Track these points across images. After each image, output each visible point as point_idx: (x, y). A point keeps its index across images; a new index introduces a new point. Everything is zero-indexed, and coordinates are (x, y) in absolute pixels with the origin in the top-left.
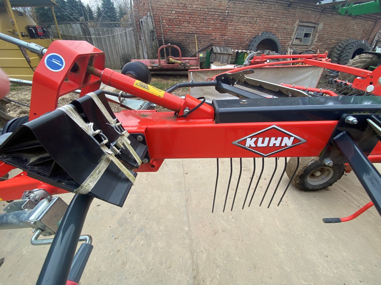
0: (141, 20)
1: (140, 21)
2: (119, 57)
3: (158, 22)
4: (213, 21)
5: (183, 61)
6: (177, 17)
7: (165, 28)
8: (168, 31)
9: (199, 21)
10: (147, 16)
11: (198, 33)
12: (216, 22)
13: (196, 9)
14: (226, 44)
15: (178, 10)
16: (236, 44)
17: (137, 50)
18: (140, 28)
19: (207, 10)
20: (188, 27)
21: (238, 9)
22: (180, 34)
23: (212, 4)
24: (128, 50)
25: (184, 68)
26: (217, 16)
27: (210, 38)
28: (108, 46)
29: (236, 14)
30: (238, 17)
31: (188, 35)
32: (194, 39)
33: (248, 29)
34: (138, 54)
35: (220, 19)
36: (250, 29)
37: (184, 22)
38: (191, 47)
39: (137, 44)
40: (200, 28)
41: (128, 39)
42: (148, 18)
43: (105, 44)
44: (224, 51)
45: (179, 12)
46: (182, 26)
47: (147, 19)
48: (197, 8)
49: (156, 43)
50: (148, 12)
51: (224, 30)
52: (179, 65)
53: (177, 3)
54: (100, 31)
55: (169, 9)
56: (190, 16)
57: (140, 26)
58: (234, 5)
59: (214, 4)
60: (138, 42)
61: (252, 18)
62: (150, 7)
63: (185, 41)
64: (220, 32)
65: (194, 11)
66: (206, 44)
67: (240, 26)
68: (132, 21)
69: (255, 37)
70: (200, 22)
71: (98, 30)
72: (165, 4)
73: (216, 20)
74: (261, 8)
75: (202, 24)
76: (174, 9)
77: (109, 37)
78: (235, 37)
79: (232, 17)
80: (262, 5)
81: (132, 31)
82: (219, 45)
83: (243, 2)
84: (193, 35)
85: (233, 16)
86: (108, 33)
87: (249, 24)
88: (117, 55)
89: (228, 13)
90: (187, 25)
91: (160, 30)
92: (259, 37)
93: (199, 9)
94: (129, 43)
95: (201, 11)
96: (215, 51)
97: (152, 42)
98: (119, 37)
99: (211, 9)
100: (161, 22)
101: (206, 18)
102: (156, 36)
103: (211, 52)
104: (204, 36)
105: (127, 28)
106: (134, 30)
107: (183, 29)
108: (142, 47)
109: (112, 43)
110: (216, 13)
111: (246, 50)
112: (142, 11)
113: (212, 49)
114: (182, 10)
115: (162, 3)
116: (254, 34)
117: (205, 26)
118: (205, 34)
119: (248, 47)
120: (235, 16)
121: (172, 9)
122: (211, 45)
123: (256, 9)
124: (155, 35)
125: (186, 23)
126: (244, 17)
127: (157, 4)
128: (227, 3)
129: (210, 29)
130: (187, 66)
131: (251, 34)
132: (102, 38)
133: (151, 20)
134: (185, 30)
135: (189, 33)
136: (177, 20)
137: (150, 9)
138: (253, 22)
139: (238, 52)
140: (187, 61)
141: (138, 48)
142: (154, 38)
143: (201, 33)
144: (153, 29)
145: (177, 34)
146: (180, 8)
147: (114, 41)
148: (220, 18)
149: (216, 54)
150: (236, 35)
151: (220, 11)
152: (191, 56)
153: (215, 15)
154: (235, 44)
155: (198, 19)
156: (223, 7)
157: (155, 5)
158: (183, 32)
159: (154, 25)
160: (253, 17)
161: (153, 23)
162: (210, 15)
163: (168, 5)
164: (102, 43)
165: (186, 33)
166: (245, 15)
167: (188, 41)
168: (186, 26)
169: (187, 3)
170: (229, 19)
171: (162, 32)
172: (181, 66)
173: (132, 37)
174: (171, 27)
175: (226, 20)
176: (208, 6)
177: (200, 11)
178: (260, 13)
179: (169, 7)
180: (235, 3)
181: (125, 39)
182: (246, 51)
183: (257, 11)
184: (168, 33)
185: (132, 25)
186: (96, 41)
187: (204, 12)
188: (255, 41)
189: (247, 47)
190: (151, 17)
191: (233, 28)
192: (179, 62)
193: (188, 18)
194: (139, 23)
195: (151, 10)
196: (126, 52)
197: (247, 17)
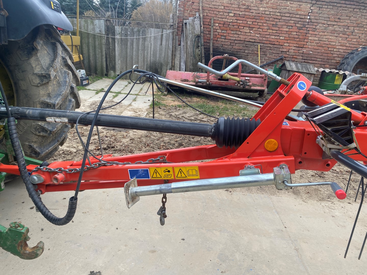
0: (186, 21)
1: (184, 22)
2: (145, 65)
3: (208, 25)
4: (287, 28)
5: (243, 79)
6: (236, 21)
7: (216, 33)
8: (220, 37)
9: (266, 28)
10: (195, 18)
11: (264, 42)
12: (291, 30)
13: (264, 13)
14: (305, 60)
15: (238, 12)
16: (320, 60)
17: (172, 59)
18: (182, 31)
19: (279, 14)
20: (249, 34)
21: (326, 16)
22: (236, 42)
23: (287, 8)
24: (160, 57)
25: (243, 88)
26: (293, 22)
27: (281, 50)
28: (134, 49)
29: (322, 21)
30: (324, 25)
31: (248, 43)
32: (257, 50)
33: (340, 42)
34: (173, 64)
35: (298, 27)
36: (343, 42)
37: (244, 27)
38: (251, 59)
39: (174, 49)
40: (267, 36)
41: (164, 43)
42: (196, 19)
43: (131, 47)
44: (302, 69)
45: (239, 14)
46: (241, 32)
47: (193, 21)
48: (265, 11)
49: (200, 52)
50: (197, 13)
51: (302, 40)
52: (236, 83)
53: (238, 4)
54: (129, 30)
55: (225, 11)
56: (254, 20)
57: (183, 28)
58: (319, 10)
59: (291, 8)
60: (175, 48)
61: (347, 27)
62: (201, 7)
63: (243, 51)
64: (295, 43)
65: (260, 15)
66: (273, 57)
67: (326, 37)
68: (173, 22)
69: (352, 53)
70: (268, 29)
71: (126, 30)
72: (221, 5)
73: (291, 27)
74: (360, 15)
75: (271, 31)
76: (232, 11)
77: (138, 40)
78: (319, 51)
79: (315, 24)
80: (363, 11)
81: (171, 34)
82: (293, 59)
83: (334, 7)
84: (255, 44)
85: (318, 24)
86: (139, 34)
87: (341, 34)
88: (144, 62)
89: (309, 19)
90: (248, 31)
91: (208, 35)
92: (359, 53)
93: (268, 13)
94: (164, 49)
95: (271, 15)
96: (289, 68)
97: (195, 50)
98: (152, 40)
99: (285, 13)
100: (212, 25)
101: (276, 24)
102: (202, 43)
103: (282, 68)
104: (271, 46)
105: (165, 30)
106: (174, 33)
107: (241, 36)
108: (180, 54)
109: (140, 46)
110: (292, 19)
111: (336, 69)
112: (188, 11)
113: (284, 65)
114: (243, 13)
115: (217, 3)
116: (349, 48)
117: (275, 34)
118: (273, 44)
119: (340, 66)
120: (320, 23)
121: (230, 11)
122: (282, 59)
123: (354, 16)
124: (201, 40)
125: (248, 28)
126: (334, 25)
127: (210, 3)
128: (308, 7)
129: (281, 38)
130: (248, 85)
131: (344, 48)
132: (129, 39)
133: (199, 22)
134: (244, 37)
135: (250, 41)
136: (235, 24)
137: (201, 9)
138: (348, 33)
139: (324, 71)
140: (247, 78)
141: (175, 55)
142: (200, 45)
143: (268, 42)
144: (200, 34)
145: (233, 41)
146: (241, 10)
147: (144, 44)
148: (298, 25)
149: (290, 72)
150: (320, 48)
151: (298, 16)
152: (249, 71)
153: (290, 21)
154: (318, 60)
155: (265, 25)
156: (302, 12)
157: (208, 6)
158: (242, 39)
159: (202, 28)
160: (349, 27)
161: (201, 26)
162: (283, 21)
163: (224, 6)
164: (127, 45)
165: (245, 41)
166: (336, 23)
167: (246, 51)
168: (246, 32)
169: (252, 5)
170: (311, 26)
171: (212, 37)
172: (239, 85)
173: (170, 42)
174: (225, 32)
175: (307, 28)
176: (280, 9)
177: (269, 16)
178: (359, 21)
179: (226, 8)
180: (322, 8)
181: (159, 43)
182: (337, 71)
183: (355, 19)
184: (219, 39)
185: (172, 27)
186: (120, 42)
187: (274, 17)
188: (352, 59)
189: (338, 66)
190: (200, 18)
191: (317, 39)
192: (237, 79)
193: (251, 23)
194: (181, 24)
195: (201, 11)
196: (157, 59)
197: (339, 25)
